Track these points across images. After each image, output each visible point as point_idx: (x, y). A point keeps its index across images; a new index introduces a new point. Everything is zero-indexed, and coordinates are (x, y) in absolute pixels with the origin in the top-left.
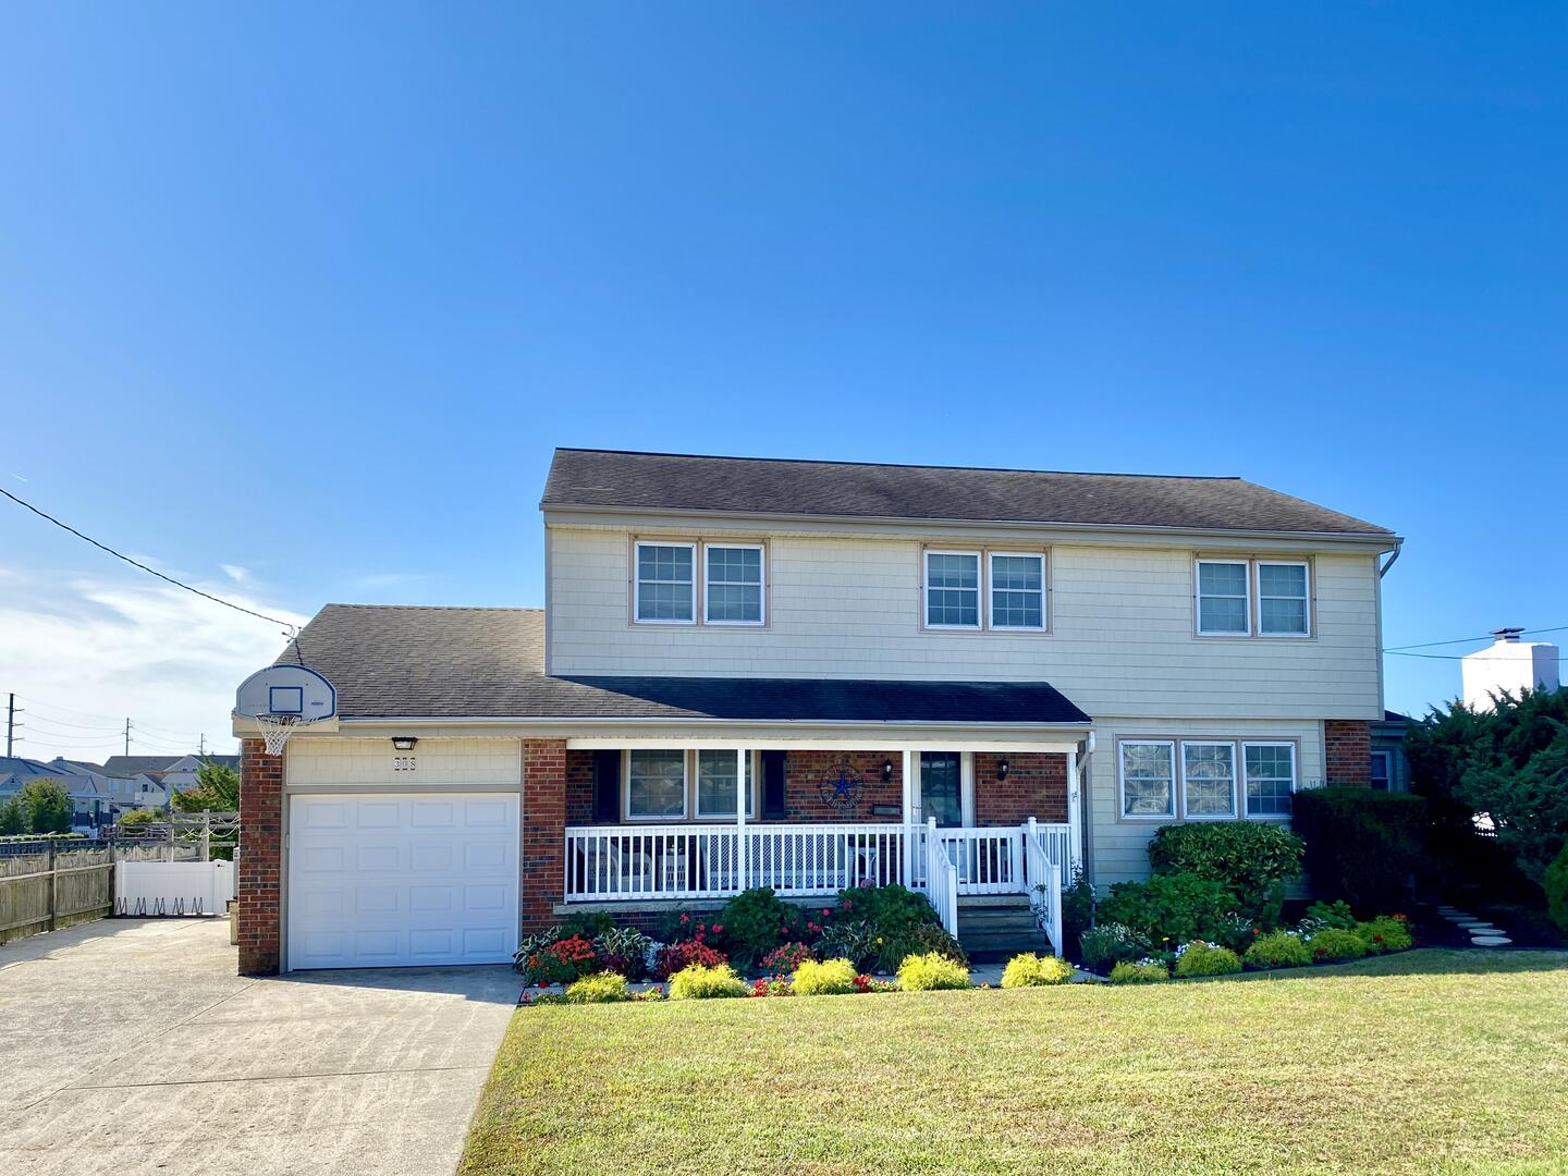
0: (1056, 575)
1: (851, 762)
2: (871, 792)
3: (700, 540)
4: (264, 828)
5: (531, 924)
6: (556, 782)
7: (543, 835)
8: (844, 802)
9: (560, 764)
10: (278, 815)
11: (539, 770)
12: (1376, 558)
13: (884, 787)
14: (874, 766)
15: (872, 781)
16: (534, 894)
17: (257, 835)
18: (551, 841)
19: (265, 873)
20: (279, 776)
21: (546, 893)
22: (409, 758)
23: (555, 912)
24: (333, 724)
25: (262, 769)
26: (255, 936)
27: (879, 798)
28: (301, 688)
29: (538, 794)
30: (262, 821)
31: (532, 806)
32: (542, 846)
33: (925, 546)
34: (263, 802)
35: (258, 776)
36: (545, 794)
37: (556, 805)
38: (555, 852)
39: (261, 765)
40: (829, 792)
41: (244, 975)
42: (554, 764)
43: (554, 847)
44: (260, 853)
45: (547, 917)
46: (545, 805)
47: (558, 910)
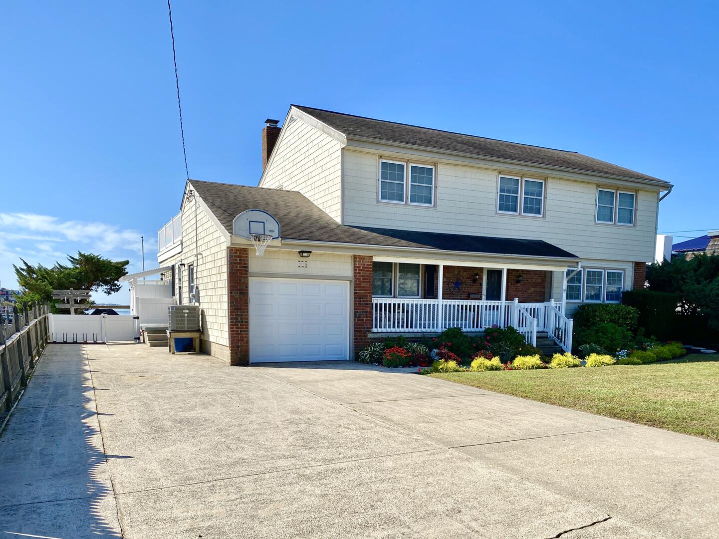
0: (549, 191)
1: (461, 274)
2: (468, 287)
3: (408, 161)
4: (241, 293)
5: (358, 342)
6: (369, 276)
7: (363, 301)
8: (458, 292)
9: (370, 268)
10: (247, 287)
11: (361, 270)
12: (658, 194)
13: (473, 285)
14: (470, 276)
15: (469, 283)
16: (360, 328)
17: (238, 297)
18: (367, 304)
19: (242, 315)
20: (247, 267)
21: (364, 328)
22: (304, 261)
23: (369, 337)
24: (277, 242)
25: (239, 263)
26: (238, 347)
27: (471, 290)
28: (264, 223)
29: (361, 282)
30: (240, 290)
31: (359, 287)
32: (363, 306)
33: (500, 173)
34: (240, 280)
35: (237, 267)
36: (364, 282)
37: (369, 288)
38: (368, 309)
39: (238, 261)
40: (452, 287)
41: (233, 365)
42: (368, 268)
43: (367, 307)
44: (239, 305)
45: (365, 339)
46: (364, 287)
47: (370, 336)
